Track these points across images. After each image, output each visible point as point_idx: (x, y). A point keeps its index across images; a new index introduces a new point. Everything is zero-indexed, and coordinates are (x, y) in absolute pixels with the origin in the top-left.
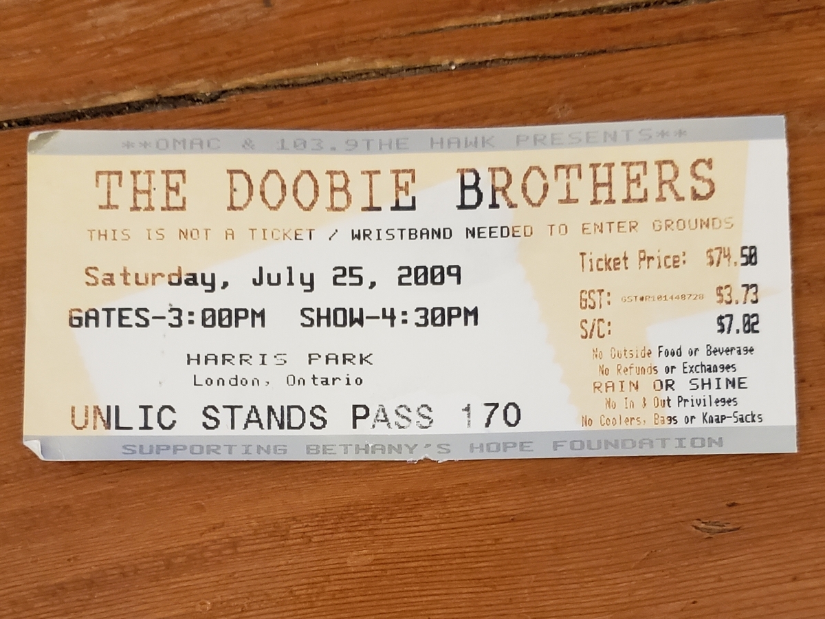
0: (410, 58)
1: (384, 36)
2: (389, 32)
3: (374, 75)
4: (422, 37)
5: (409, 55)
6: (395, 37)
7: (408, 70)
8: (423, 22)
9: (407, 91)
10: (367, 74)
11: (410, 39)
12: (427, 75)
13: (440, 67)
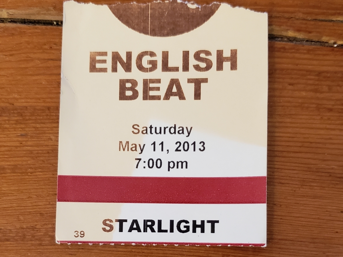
0: (310, 35)
1: (297, 17)
2: (301, 15)
3: (286, 39)
4: (320, 23)
5: (310, 32)
6: (304, 19)
7: (307, 41)
8: (323, 14)
9: (305, 54)
10: (282, 38)
11: (312, 23)
12: (319, 47)
13: (327, 44)
